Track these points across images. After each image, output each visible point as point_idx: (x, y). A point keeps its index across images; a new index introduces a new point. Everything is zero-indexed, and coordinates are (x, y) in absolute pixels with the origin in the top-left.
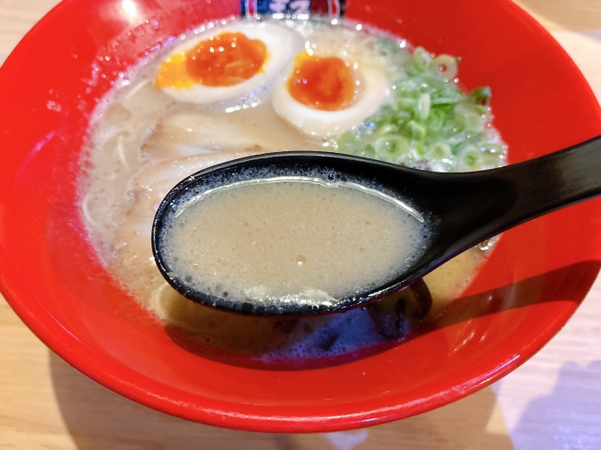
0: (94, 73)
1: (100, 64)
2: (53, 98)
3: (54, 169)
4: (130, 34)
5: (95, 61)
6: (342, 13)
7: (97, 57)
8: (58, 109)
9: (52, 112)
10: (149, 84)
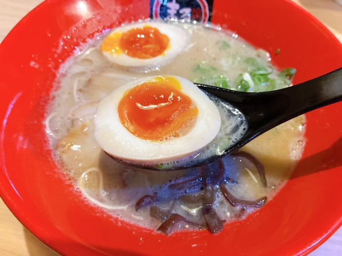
0: (60, 45)
1: (64, 40)
2: (34, 60)
3: (31, 103)
4: (83, 23)
5: (61, 39)
7: (62, 36)
8: (37, 66)
9: (33, 68)
10: (96, 50)
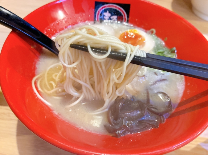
1: (47, 31)
4: (57, 22)
6: (128, 22)
7: (46, 28)
